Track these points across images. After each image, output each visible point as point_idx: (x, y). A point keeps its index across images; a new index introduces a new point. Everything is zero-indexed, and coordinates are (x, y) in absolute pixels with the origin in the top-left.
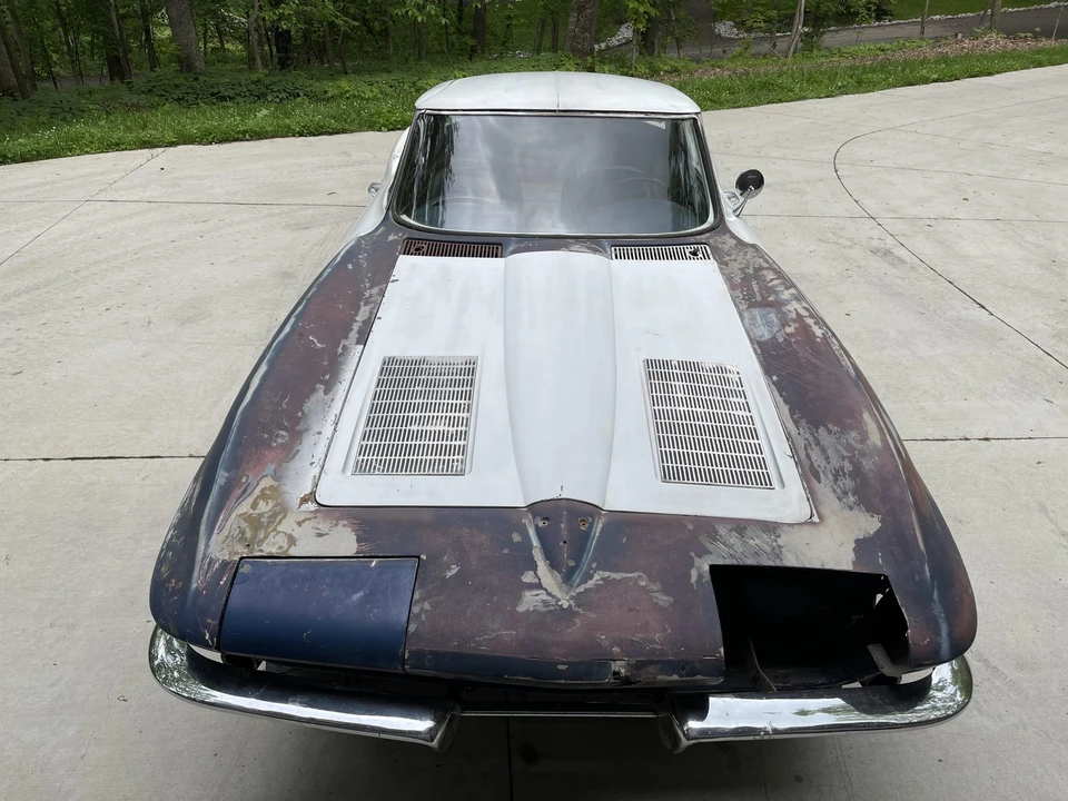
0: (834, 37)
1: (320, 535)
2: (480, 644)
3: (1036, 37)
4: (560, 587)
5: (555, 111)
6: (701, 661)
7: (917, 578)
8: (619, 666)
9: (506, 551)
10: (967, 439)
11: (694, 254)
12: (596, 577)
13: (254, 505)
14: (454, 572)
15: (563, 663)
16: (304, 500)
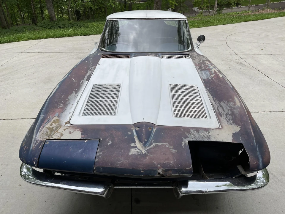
0: (225, 11)
1: (70, 133)
2: (117, 164)
3: (280, 9)
4: (142, 148)
5: (145, 18)
6: (185, 170)
7: (252, 144)
8: (160, 171)
9: (126, 137)
10: (264, 112)
11: (185, 57)
12: (153, 144)
13: (51, 125)
14: (110, 143)
15: (143, 170)
16: (66, 123)
